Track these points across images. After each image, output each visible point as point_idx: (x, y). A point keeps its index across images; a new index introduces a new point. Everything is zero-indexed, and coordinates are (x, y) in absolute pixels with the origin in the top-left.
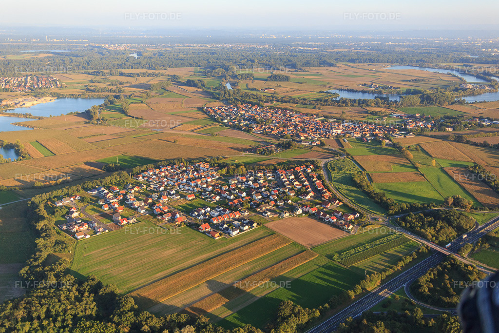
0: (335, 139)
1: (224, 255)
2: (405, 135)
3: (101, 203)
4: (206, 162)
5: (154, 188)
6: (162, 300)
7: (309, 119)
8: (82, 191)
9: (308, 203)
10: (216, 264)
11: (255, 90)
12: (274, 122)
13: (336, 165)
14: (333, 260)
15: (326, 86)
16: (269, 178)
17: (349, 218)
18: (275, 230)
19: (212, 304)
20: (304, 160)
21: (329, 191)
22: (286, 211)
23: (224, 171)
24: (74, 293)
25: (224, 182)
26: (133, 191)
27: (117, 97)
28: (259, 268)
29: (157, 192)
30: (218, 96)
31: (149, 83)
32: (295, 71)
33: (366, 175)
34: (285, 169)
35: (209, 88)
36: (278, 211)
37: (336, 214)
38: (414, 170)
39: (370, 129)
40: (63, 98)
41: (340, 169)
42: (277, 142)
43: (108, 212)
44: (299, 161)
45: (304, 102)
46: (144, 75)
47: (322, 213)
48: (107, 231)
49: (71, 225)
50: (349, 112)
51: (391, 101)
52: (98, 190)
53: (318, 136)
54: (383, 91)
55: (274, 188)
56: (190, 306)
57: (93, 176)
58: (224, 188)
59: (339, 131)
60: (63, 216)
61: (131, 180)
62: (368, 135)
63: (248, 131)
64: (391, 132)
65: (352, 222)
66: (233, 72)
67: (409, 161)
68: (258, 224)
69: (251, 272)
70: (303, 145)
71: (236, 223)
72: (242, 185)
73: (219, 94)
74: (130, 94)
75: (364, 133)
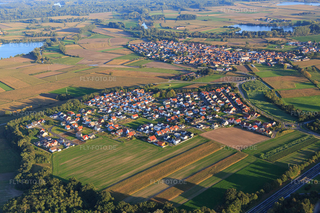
0: (244, 65)
1: (173, 159)
2: (302, 59)
3: (63, 125)
4: (141, 89)
5: (103, 111)
6: (131, 194)
7: (219, 50)
8: (45, 116)
9: (232, 116)
10: (167, 165)
11: (168, 28)
12: (190, 53)
13: (249, 85)
14: (260, 158)
15: (228, 22)
16: (196, 99)
17: (268, 125)
18: (209, 138)
19: (171, 195)
20: (221, 83)
21: (248, 106)
22: (216, 123)
23: (158, 95)
24: (62, 191)
25: (160, 104)
26: (86, 114)
27: (53, 40)
28: (202, 167)
29: (107, 114)
30: (138, 35)
31: (76, 27)
32: (200, 11)
33: (274, 92)
34: (208, 91)
35: (129, 29)
36: (208, 124)
37: (257, 123)
38: (313, 86)
39: (272, 56)
40: (7, 43)
41: (253, 89)
42: (196, 70)
43: (70, 131)
44: (217, 84)
45: (212, 36)
46: (70, 20)
47: (245, 123)
48: (74, 145)
49: (44, 143)
50: (252, 43)
51: (286, 32)
52: (58, 114)
53: (230, 63)
54: (278, 24)
55: (201, 106)
56: (154, 196)
57: (50, 105)
58: (160, 108)
59: (247, 58)
60: (36, 136)
61: (82, 106)
62: (271, 60)
63: (170, 62)
64: (290, 57)
65: (270, 129)
66: (146, 14)
67: (308, 79)
68: (194, 134)
69: (197, 170)
70: (218, 71)
71: (176, 134)
72: (174, 105)
73: (139, 33)
74: (62, 37)
75: (267, 59)
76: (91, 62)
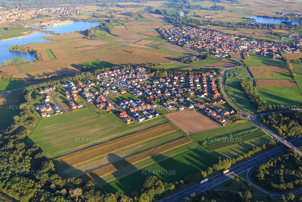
0: (241, 53)
1: (128, 136)
2: (293, 51)
3: (67, 93)
4: (144, 67)
5: (104, 84)
6: (74, 166)
7: (227, 38)
8: (59, 84)
9: (202, 101)
10: (120, 142)
11: (198, 16)
12: (202, 39)
13: (233, 72)
14: (202, 146)
15: (249, 14)
16: (181, 81)
17: (225, 114)
18: (171, 119)
19: (105, 172)
20: (212, 68)
21: (219, 92)
22: (183, 106)
25: (150, 83)
26: (90, 86)
28: (147, 147)
29: (104, 87)
30: (172, 21)
31: (132, 12)
32: (231, 3)
33: (252, 80)
34: (195, 75)
35: (169, 15)
36: (178, 105)
37: (217, 110)
38: (290, 78)
39: (269, 46)
42: (198, 54)
43: (68, 99)
44: (208, 68)
45: (229, 26)
46: (131, 6)
47: (207, 109)
48: (62, 113)
50: (259, 34)
51: (292, 25)
52: (69, 84)
53: (229, 50)
55: (181, 88)
56: (90, 171)
57: (72, 74)
58: (148, 87)
59: (245, 47)
62: (265, 50)
63: (182, 46)
64: (283, 49)
65: (226, 117)
66: (189, 4)
67: (290, 71)
68: (160, 114)
70: (216, 57)
71: (145, 112)
72: (161, 85)
73: (172, 19)
74: (117, 19)
75: (263, 49)
76: (125, 41)
